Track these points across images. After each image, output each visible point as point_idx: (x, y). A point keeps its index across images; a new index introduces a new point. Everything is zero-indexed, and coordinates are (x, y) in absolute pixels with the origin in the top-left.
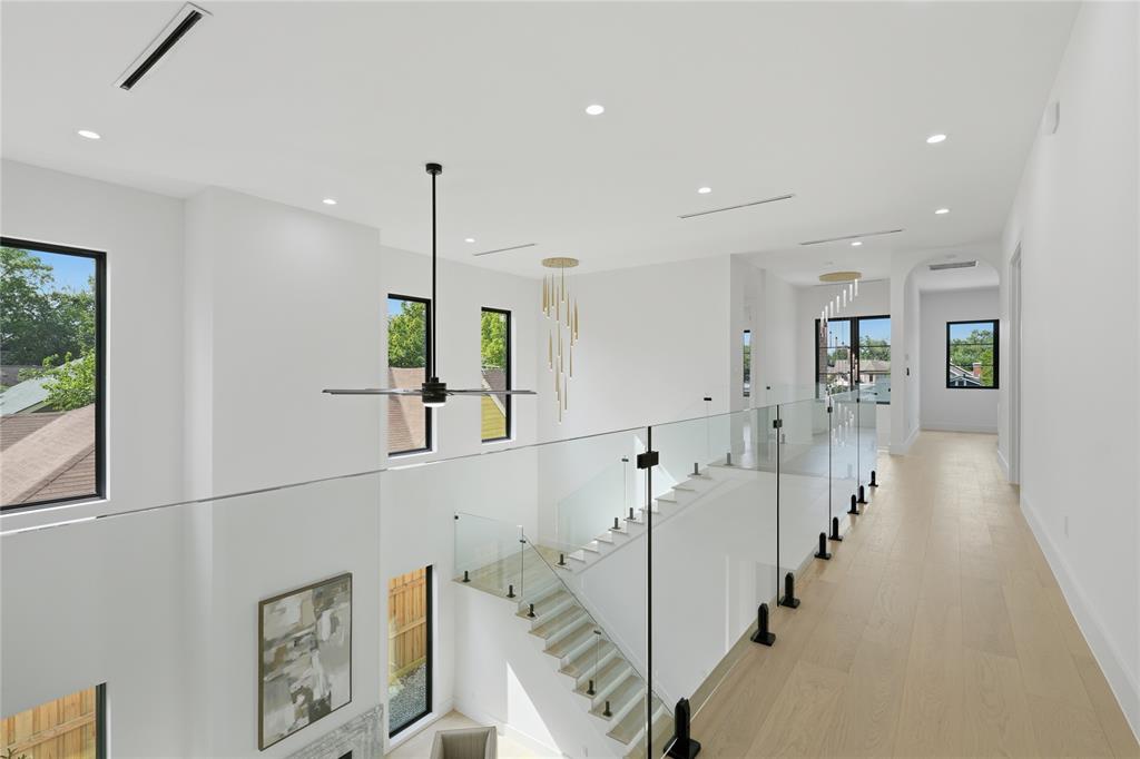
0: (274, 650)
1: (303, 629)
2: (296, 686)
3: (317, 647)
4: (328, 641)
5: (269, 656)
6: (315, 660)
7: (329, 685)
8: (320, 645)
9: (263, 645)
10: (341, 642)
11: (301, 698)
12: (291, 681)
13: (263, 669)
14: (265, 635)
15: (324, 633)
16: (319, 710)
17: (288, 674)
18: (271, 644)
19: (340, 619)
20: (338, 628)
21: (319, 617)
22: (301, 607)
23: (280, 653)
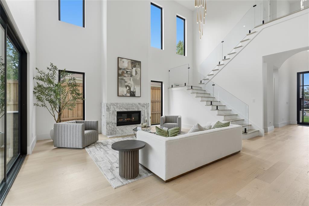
0: (121, 71)
1: (129, 70)
2: (126, 84)
3: (132, 76)
4: (135, 76)
5: (120, 72)
6: (131, 80)
7: (135, 89)
8: (133, 76)
9: (119, 69)
10: (138, 79)
11: (128, 88)
12: (126, 82)
13: (119, 75)
14: (119, 66)
15: (134, 74)
16: (133, 94)
17: (125, 80)
18: (121, 69)
19: (138, 72)
20: (137, 74)
21: (132, 69)
22: (128, 63)
23: (123, 73)
